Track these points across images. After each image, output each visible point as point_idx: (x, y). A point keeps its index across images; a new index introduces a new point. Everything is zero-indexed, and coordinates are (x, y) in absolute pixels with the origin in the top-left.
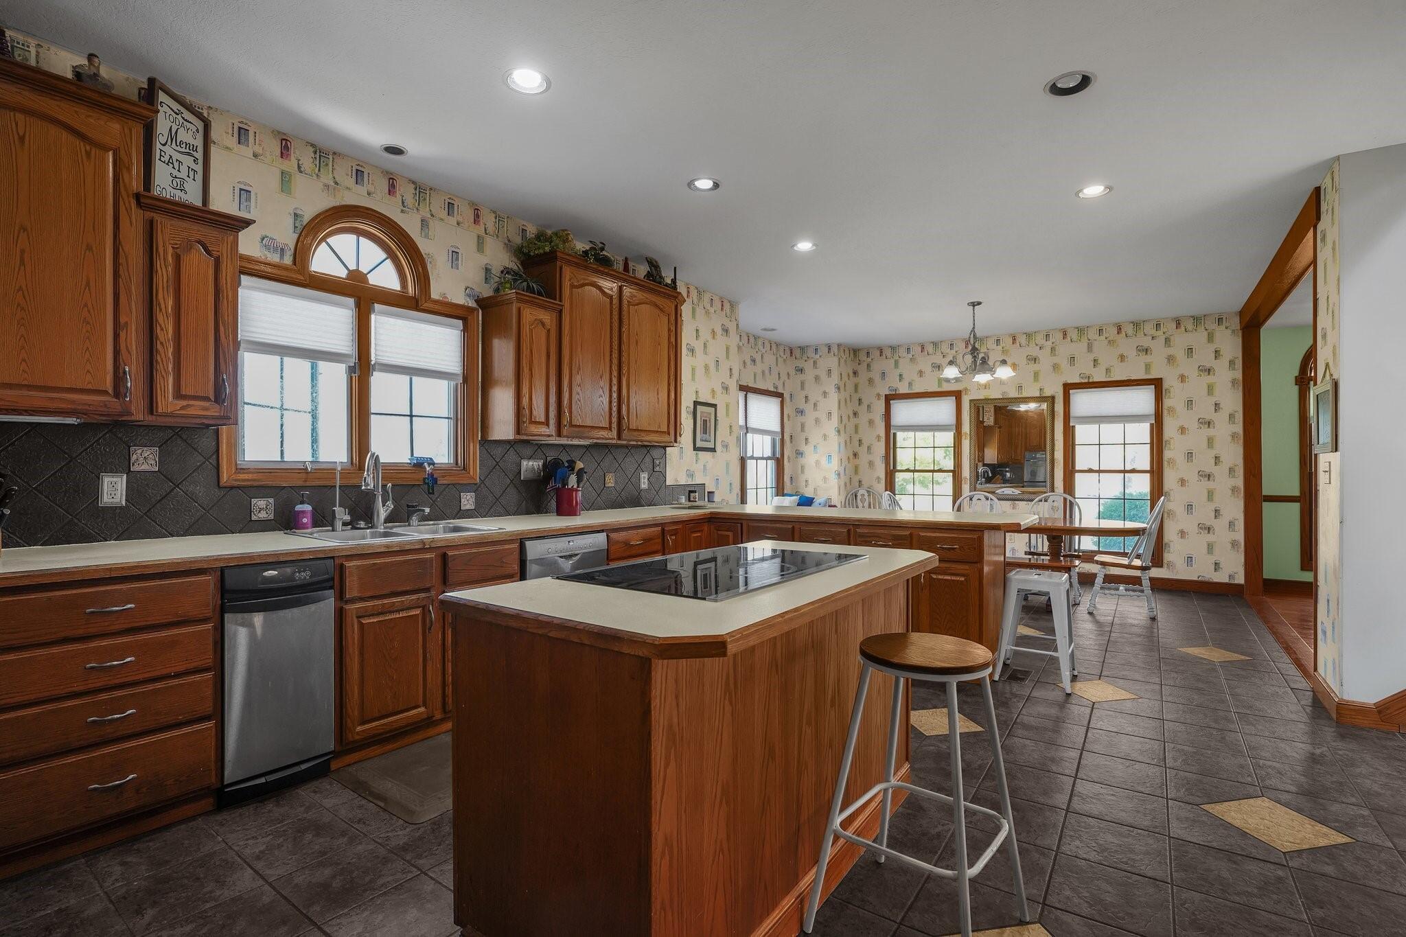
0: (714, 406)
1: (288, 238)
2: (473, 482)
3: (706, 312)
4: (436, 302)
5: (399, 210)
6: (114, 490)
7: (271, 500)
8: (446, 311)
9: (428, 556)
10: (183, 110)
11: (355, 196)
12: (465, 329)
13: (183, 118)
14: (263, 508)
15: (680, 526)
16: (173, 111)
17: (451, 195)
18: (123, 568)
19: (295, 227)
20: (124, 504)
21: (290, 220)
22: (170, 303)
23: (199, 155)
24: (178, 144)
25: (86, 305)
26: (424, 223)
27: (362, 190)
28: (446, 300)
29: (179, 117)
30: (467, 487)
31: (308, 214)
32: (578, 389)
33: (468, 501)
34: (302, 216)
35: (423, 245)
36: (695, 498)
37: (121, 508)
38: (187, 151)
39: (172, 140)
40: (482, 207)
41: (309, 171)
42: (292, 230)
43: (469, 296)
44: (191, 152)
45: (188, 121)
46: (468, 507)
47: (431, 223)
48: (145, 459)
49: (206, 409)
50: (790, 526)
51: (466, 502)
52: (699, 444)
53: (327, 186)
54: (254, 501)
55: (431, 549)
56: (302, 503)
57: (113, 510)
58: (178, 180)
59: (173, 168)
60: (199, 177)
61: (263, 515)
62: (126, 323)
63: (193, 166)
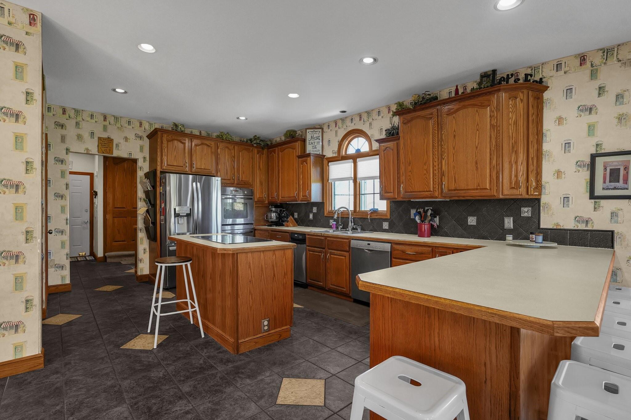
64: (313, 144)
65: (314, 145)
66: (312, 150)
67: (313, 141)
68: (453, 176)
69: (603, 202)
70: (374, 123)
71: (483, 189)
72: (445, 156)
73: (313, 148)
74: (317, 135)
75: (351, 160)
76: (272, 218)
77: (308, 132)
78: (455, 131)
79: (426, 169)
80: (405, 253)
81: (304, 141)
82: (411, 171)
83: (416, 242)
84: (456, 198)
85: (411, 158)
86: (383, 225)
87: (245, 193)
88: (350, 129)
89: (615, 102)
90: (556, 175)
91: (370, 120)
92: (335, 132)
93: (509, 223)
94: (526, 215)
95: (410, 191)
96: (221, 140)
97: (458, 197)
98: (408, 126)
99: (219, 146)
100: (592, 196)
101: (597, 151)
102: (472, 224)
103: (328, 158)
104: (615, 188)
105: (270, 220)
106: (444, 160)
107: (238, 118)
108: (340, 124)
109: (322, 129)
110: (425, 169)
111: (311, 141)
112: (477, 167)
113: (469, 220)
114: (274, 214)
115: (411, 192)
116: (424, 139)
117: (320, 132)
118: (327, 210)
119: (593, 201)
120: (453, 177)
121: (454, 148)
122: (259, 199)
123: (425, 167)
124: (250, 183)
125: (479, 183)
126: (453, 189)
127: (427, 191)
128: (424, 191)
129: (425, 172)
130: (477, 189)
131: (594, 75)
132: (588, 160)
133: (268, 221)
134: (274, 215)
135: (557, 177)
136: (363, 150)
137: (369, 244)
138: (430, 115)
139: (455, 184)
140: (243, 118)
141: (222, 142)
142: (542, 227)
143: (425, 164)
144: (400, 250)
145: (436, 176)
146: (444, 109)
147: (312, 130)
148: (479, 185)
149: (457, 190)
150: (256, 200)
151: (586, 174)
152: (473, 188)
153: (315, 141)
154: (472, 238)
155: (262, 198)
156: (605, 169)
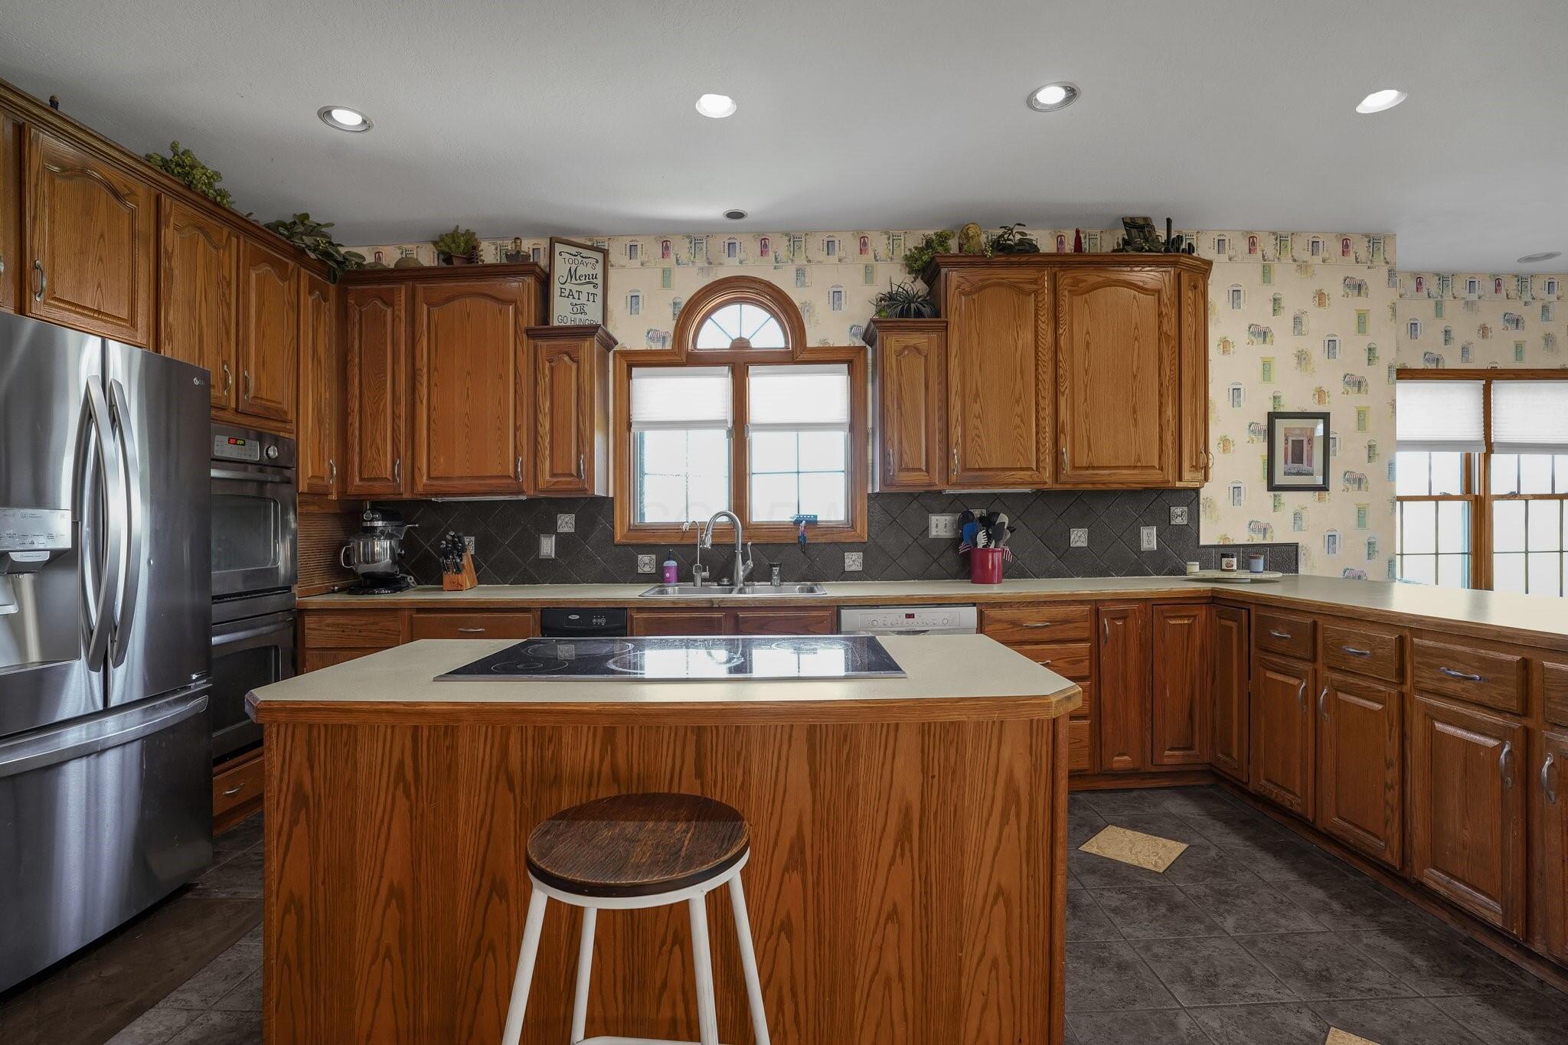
0: (1325, 417)
1: (668, 326)
2: (862, 540)
3: (1300, 266)
4: (814, 350)
5: (773, 267)
6: (548, 547)
7: (654, 557)
8: (825, 357)
9: (716, 615)
10: (580, 250)
11: (730, 269)
12: (851, 372)
13: (582, 257)
14: (646, 563)
15: (1135, 606)
16: (572, 255)
17: (828, 231)
18: (477, 602)
19: (675, 314)
20: (553, 556)
21: (670, 310)
22: (548, 405)
23: (599, 281)
24: (577, 278)
25: (499, 417)
26: (800, 272)
27: (734, 261)
28: (828, 345)
29: (579, 257)
30: (853, 547)
31: (684, 299)
32: (977, 422)
33: (853, 561)
34: (680, 303)
35: (797, 296)
36: (1230, 565)
37: (553, 560)
38: (587, 280)
39: (571, 278)
40: (868, 232)
41: (686, 261)
42: (671, 316)
43: (855, 335)
44: (591, 280)
45: (587, 258)
46: (853, 568)
47: (808, 269)
48: (566, 523)
49: (570, 483)
50: (1309, 621)
51: (851, 563)
52: (1280, 479)
53: (702, 269)
54: (640, 557)
55: (720, 609)
56: (669, 559)
57: (548, 560)
58: (578, 307)
59: (574, 298)
60: (599, 299)
61: (647, 569)
62: (520, 425)
63: (593, 291)
64: (576, 296)
65: (578, 302)
66: (569, 316)
67: (575, 288)
68: (1085, 435)
69: (1285, 495)
70: (813, 273)
71: (1147, 467)
72: (1066, 388)
73: (575, 310)
74: (588, 270)
75: (725, 369)
76: (374, 561)
77: (560, 254)
78: (1088, 333)
79: (1019, 413)
80: (1020, 625)
81: (545, 282)
82: (979, 415)
83: (1054, 596)
84: (1089, 487)
85: (979, 385)
86: (847, 561)
87: (271, 453)
88: (723, 273)
89: (1292, 329)
90: (1222, 445)
91: (800, 260)
92: (659, 272)
93: (1149, 538)
94: (1178, 521)
95: (977, 466)
96: (179, 189)
97: (1092, 484)
98: (974, 300)
99: (170, 214)
100: (1272, 487)
101: (1275, 408)
102: (1079, 544)
103: (625, 354)
104: (1299, 474)
105: (363, 568)
106: (1063, 395)
107: (325, 114)
108: (681, 248)
109: (605, 253)
110: (1017, 414)
111: (568, 286)
112: (1135, 420)
113: (1072, 537)
114: (386, 544)
115: (980, 469)
116: (1015, 341)
117: (597, 262)
118: (622, 523)
119: (1272, 493)
120: (1085, 439)
121: (1086, 371)
122: (315, 481)
123: (1019, 409)
124: (286, 413)
125: (1139, 455)
126: (1084, 465)
127: (1022, 469)
128: (1015, 469)
129: (1018, 420)
130: (1135, 467)
131: (1266, 274)
132: (1264, 422)
133: (351, 573)
134: (382, 548)
135: (1224, 450)
136: (757, 343)
137: (910, 616)
138: (1031, 283)
139: (1090, 454)
140: (347, 118)
141: (179, 196)
142: (1202, 543)
143: (1018, 402)
144: (1007, 622)
145: (1044, 433)
146: (1063, 278)
147: (574, 250)
148: (1139, 460)
149: (1094, 468)
150: (303, 487)
151: (1262, 447)
152: (1127, 464)
153: (579, 288)
154: (1078, 577)
155: (323, 478)
156: (1286, 440)
